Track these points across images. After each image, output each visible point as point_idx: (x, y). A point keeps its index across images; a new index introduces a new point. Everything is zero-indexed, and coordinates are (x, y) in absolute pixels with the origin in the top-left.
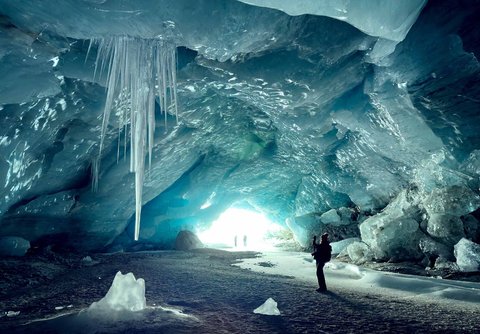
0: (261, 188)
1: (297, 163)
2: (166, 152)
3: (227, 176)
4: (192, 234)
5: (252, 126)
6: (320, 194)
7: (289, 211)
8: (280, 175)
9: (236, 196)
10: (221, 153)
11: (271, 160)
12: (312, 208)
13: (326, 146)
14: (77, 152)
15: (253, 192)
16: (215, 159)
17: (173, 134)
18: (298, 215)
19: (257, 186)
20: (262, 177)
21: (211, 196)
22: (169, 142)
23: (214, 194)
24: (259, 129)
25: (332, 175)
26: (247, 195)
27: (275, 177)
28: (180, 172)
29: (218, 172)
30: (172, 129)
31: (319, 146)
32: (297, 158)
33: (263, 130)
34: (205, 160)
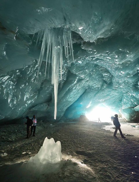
0: (107, 99)
1: (121, 88)
2: (74, 88)
3: (95, 96)
4: (85, 116)
5: (103, 77)
6: (132, 100)
7: (119, 107)
8: (115, 94)
9: (99, 102)
10: (92, 88)
11: (111, 88)
12: (129, 106)
13: (133, 80)
14: (47, 90)
15: (104, 101)
16: (90, 90)
17: (76, 82)
18: (123, 109)
19: (106, 99)
20: (108, 95)
21: (90, 103)
22: (75, 85)
23: (91, 102)
24: (105, 78)
25: (137, 92)
26: (103, 102)
27: (112, 95)
28: (79, 95)
29: (91, 94)
30: (75, 80)
31: (131, 81)
32: (121, 86)
33: (107, 78)
34: (87, 91)
